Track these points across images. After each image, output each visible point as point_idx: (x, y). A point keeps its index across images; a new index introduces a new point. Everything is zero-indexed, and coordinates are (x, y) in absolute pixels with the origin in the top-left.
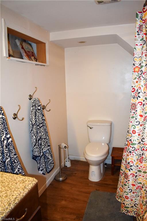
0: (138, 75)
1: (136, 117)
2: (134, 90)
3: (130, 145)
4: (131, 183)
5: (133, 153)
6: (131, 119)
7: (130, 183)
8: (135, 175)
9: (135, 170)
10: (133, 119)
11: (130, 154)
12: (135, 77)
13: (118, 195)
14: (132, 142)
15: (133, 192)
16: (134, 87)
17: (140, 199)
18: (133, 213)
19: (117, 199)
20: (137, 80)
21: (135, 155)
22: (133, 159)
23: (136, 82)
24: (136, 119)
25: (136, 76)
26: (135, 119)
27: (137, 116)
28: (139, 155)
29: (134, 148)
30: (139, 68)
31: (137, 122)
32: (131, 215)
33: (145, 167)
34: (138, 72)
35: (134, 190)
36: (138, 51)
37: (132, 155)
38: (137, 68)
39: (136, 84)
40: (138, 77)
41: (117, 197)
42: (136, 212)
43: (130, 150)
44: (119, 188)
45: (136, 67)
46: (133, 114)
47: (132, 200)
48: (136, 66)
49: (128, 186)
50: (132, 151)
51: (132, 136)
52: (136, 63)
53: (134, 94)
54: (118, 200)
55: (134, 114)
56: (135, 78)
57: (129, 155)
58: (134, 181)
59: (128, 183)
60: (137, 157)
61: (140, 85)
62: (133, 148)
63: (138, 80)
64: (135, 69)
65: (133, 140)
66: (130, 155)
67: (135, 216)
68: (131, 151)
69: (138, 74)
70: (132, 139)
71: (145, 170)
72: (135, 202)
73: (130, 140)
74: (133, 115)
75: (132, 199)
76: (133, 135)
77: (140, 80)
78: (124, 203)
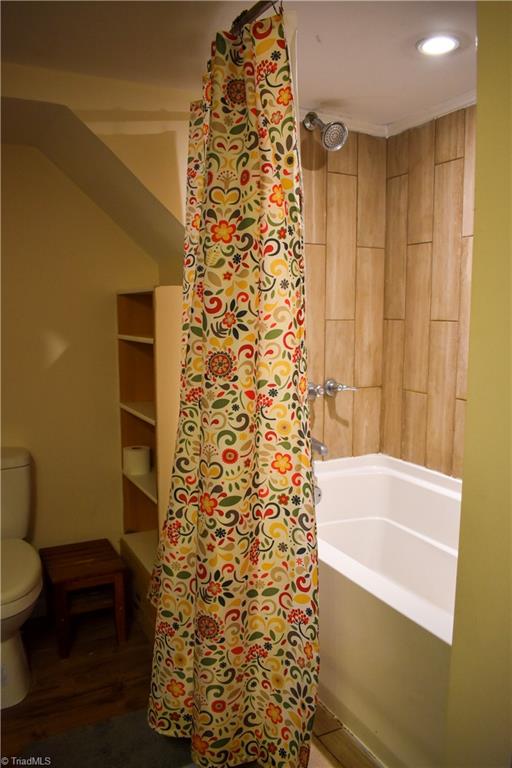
0: (229, 251)
1: (235, 400)
2: (216, 303)
3: (219, 507)
4: (230, 646)
5: (232, 535)
6: (214, 411)
7: (228, 648)
8: (242, 610)
9: (242, 592)
10: (222, 410)
11: (218, 539)
12: (218, 258)
13: (165, 713)
14: (225, 495)
15: (237, 678)
16: (218, 293)
17: (262, 692)
18: (243, 751)
19: (160, 732)
20: (226, 268)
21: (237, 537)
22: (230, 556)
23: (222, 277)
24: (236, 408)
25: (223, 256)
26: (231, 410)
27: (237, 395)
28: (248, 536)
29: (233, 516)
30: (233, 226)
31: (239, 420)
32: (239, 763)
33: (269, 571)
34: (230, 240)
35: (240, 667)
36: (225, 166)
37: (227, 542)
38: (223, 225)
39: (225, 284)
40: (230, 259)
41: (162, 724)
42: (255, 745)
43: (219, 526)
44: (164, 689)
45: (222, 222)
46: (221, 390)
47: (236, 708)
48: (220, 218)
49: (221, 660)
50: (227, 529)
51: (224, 473)
52: (220, 210)
53: (221, 319)
54: (166, 733)
55: (226, 392)
56: (221, 263)
57: (215, 544)
58: (238, 635)
59: (219, 649)
60: (243, 546)
61: (241, 285)
62: (228, 516)
63: (232, 271)
64: (216, 230)
65: (230, 486)
66: (221, 543)
67: (251, 759)
68: (223, 527)
69: (231, 246)
70: (225, 482)
71: (270, 584)
72: (247, 707)
73: (218, 489)
74: (221, 394)
75: (237, 702)
76: (227, 467)
77: (242, 268)
78: (209, 734)
